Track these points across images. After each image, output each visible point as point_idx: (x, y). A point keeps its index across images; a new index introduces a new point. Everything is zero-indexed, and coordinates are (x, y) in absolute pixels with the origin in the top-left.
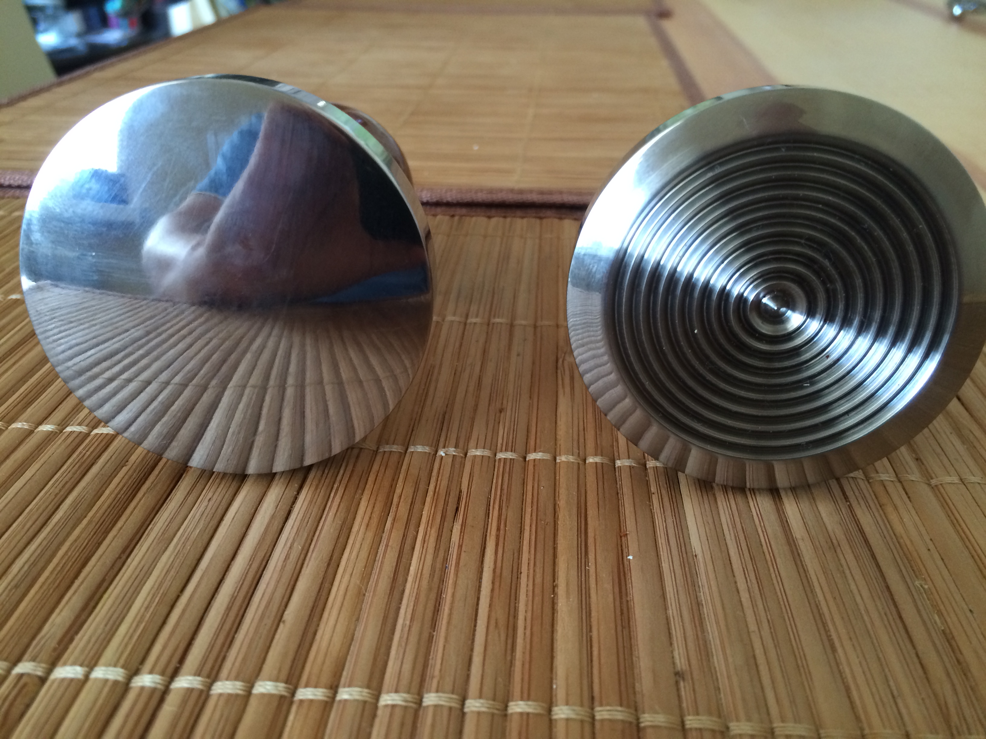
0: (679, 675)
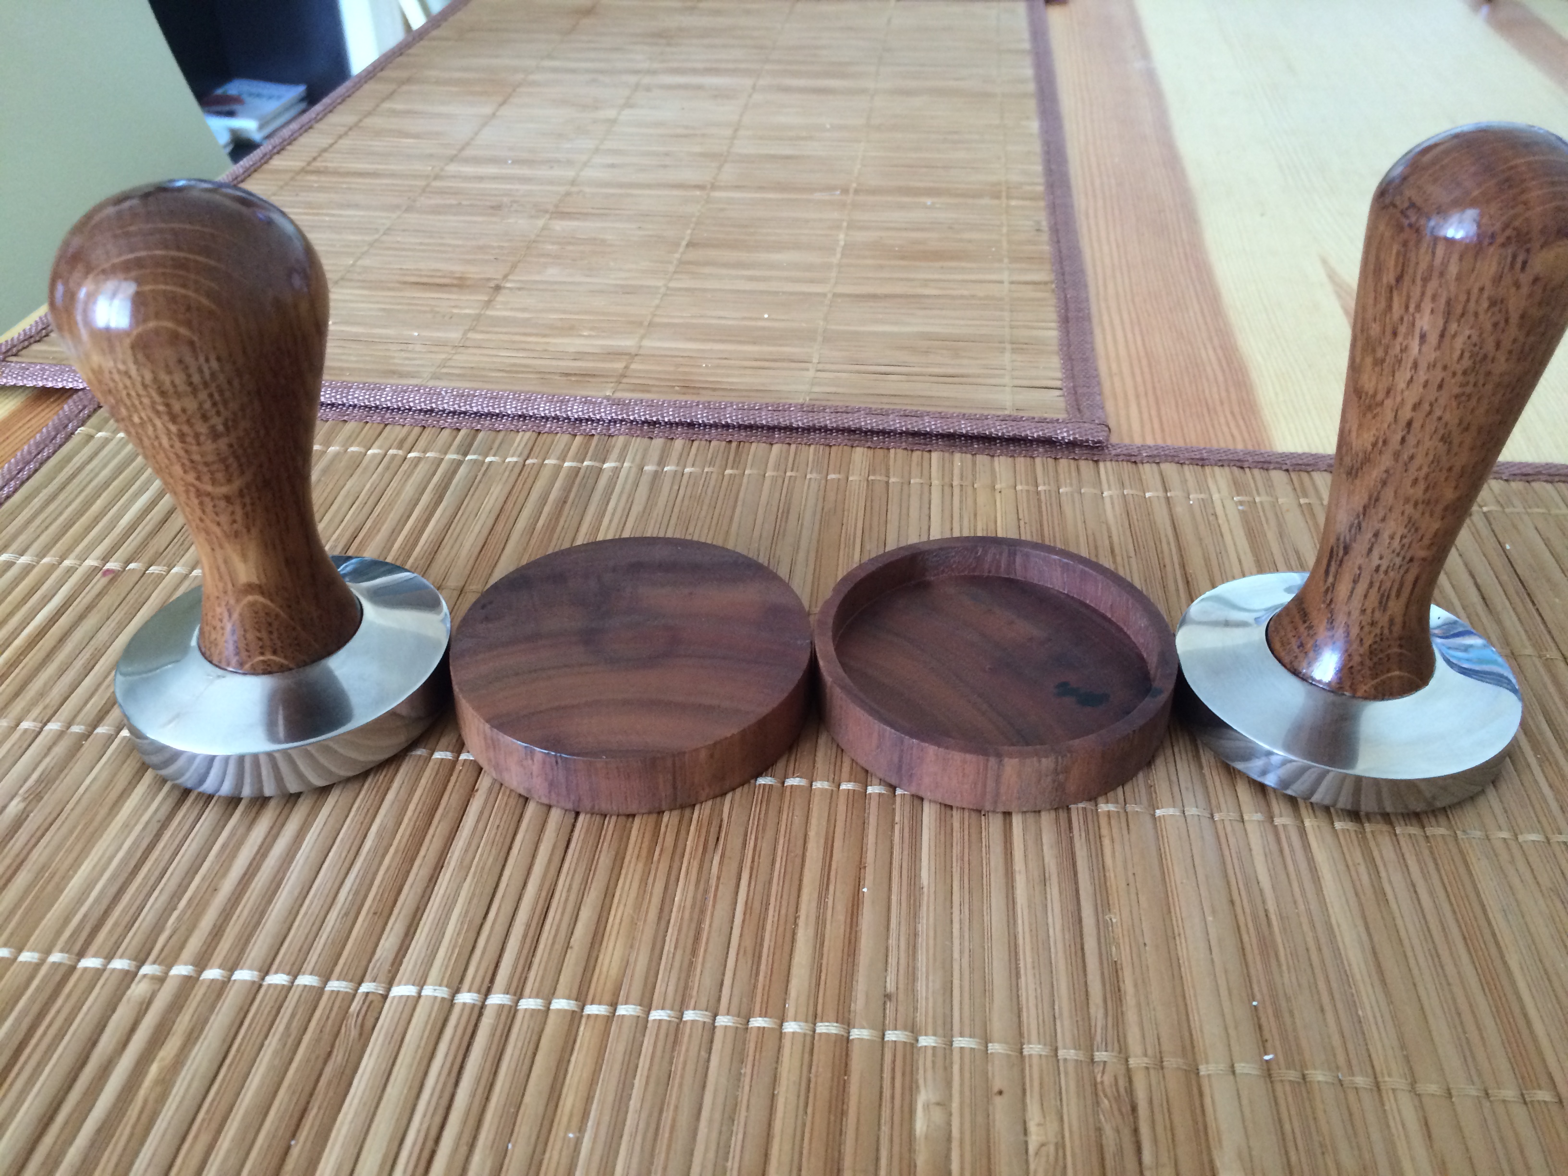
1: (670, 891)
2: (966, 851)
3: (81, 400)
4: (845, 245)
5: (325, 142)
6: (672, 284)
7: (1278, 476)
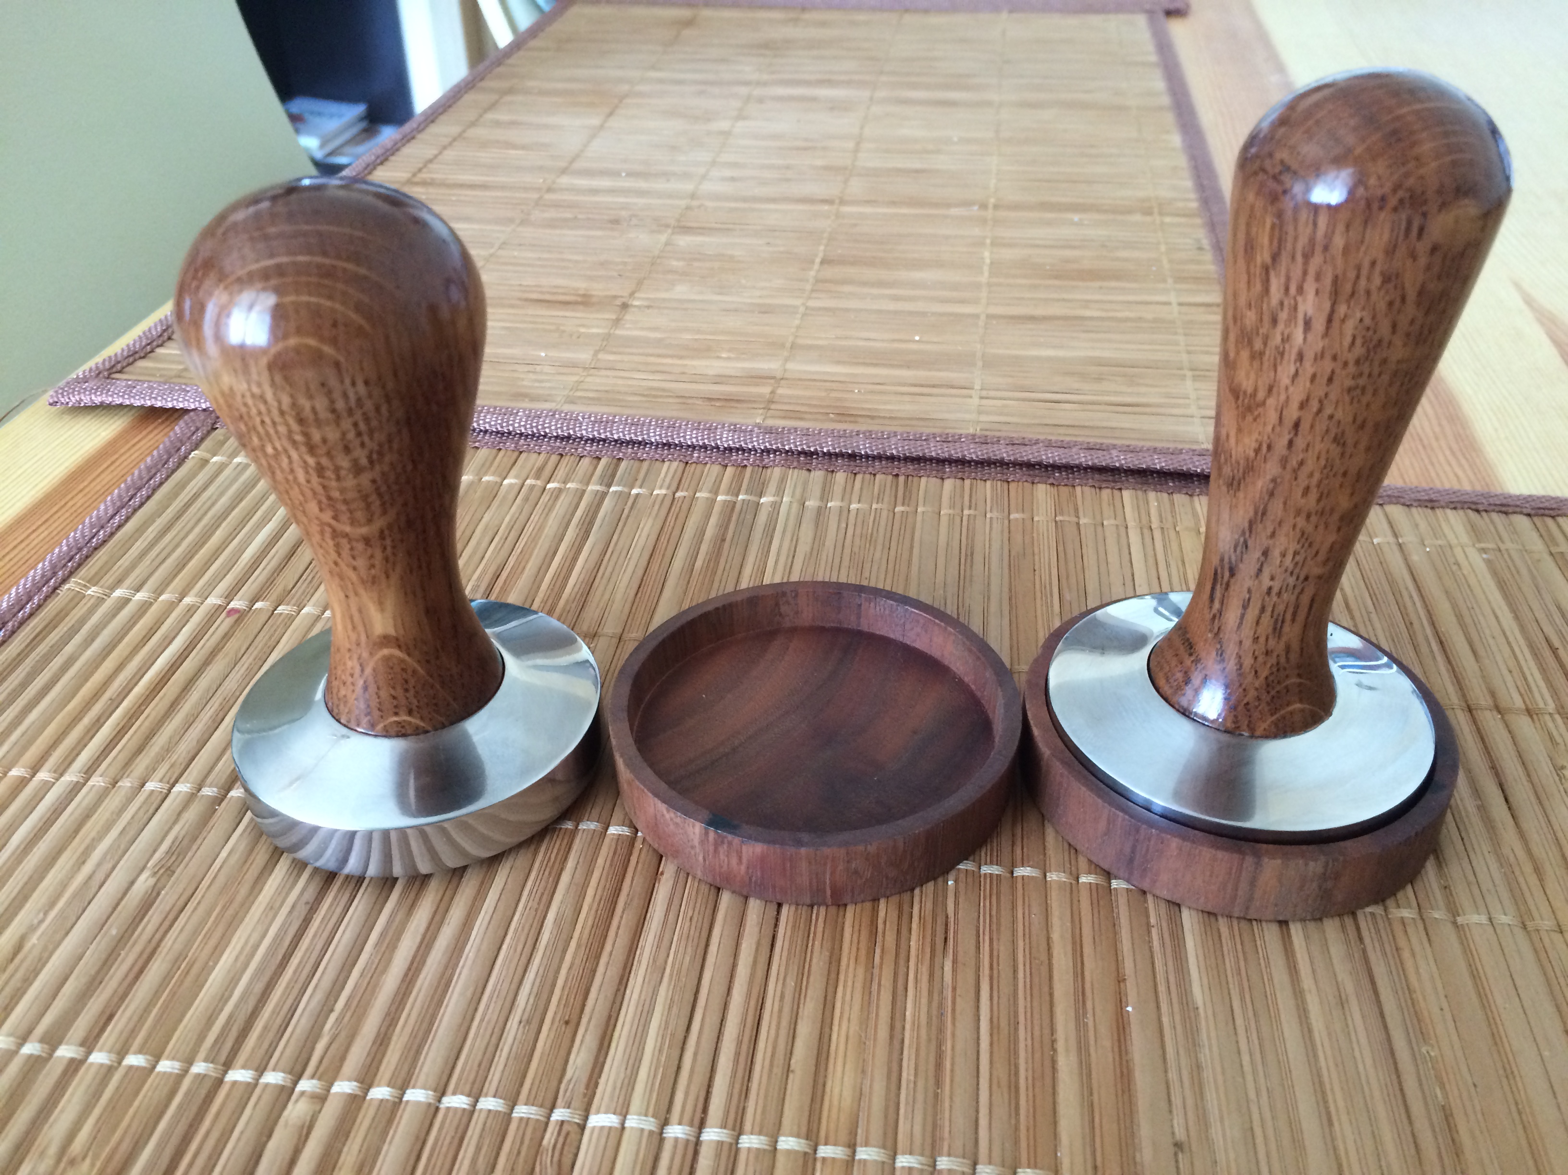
0: (1178, 1146)
1: (899, 1003)
2: (1242, 963)
3: (193, 421)
4: (992, 263)
5: (430, 152)
6: (811, 303)
7: (1522, 522)
